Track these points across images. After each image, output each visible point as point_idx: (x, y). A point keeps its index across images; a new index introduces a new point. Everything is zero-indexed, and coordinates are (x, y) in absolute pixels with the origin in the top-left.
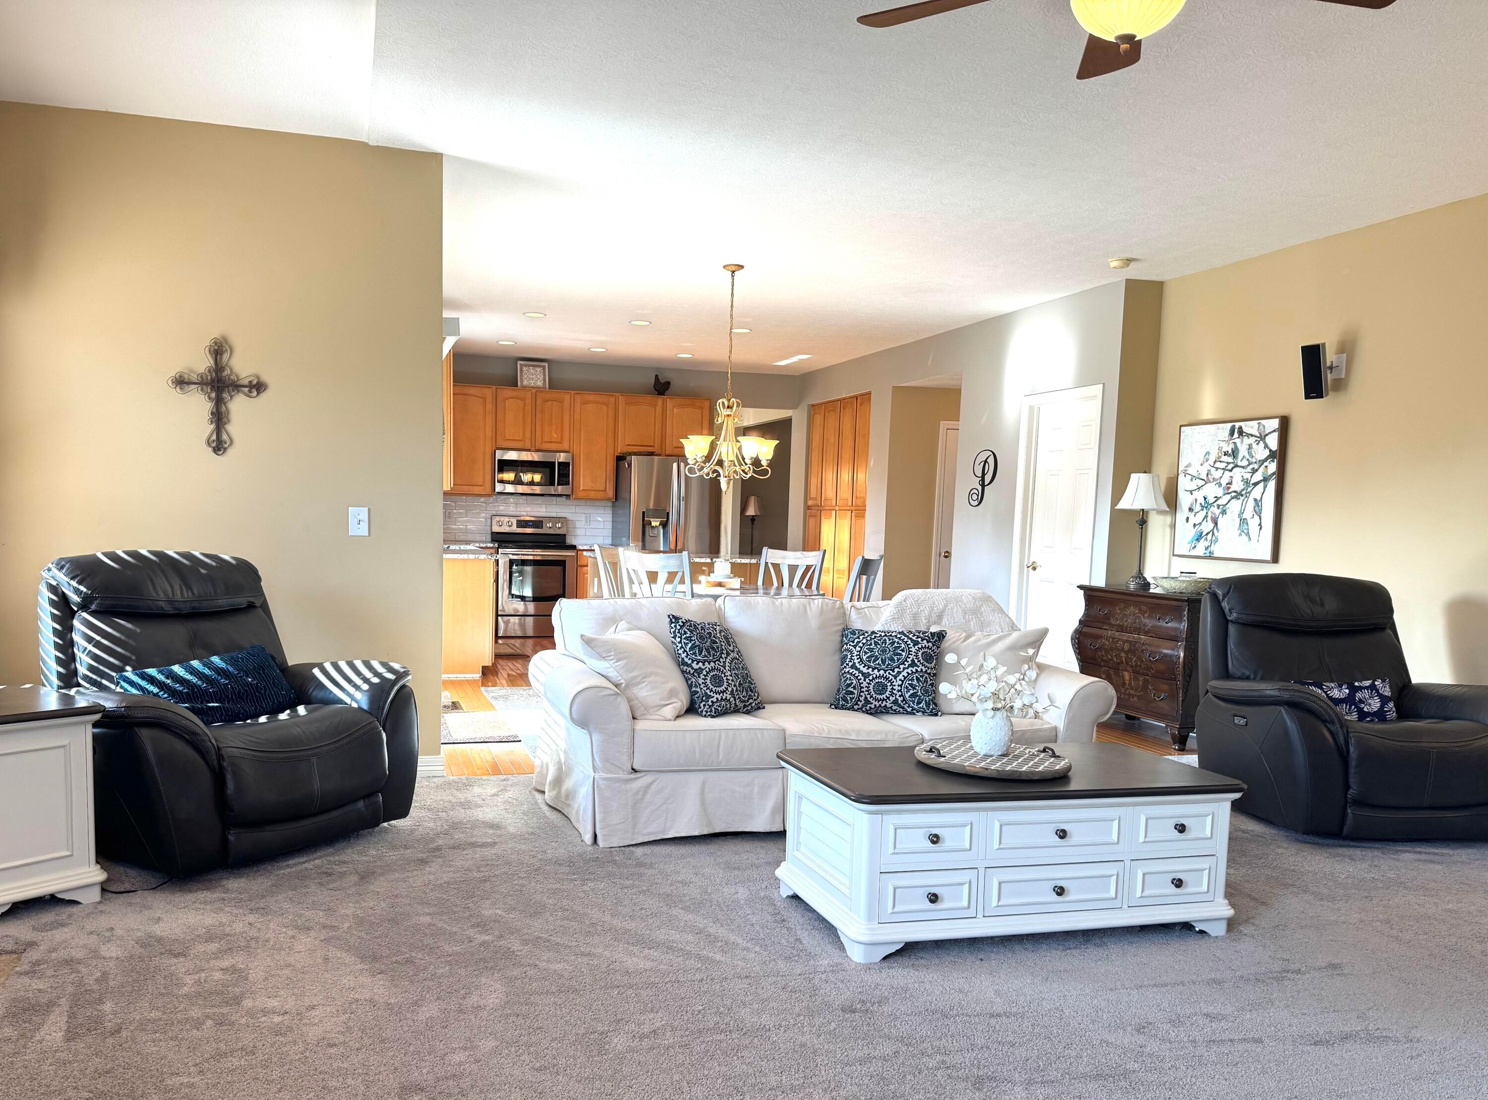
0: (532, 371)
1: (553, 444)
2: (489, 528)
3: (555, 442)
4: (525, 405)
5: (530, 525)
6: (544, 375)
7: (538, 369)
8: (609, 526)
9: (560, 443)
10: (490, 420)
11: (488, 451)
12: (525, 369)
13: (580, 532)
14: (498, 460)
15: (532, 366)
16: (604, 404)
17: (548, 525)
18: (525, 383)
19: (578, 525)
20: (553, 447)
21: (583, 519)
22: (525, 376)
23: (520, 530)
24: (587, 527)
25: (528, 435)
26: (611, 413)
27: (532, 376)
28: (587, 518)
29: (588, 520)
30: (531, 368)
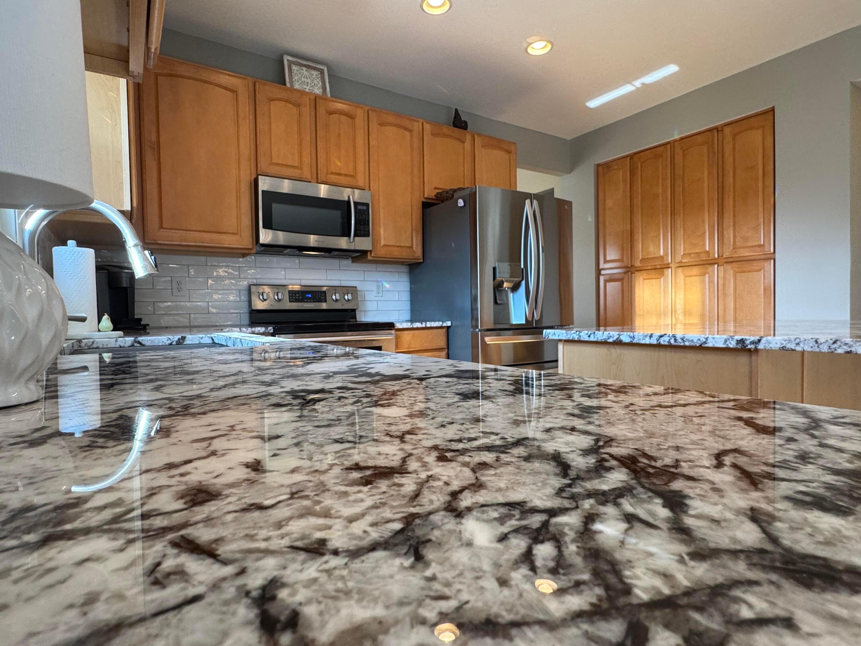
0: (305, 73)
1: (341, 177)
2: (246, 305)
3: (345, 175)
4: (300, 115)
5: (309, 298)
6: (323, 82)
7: (315, 73)
8: (406, 296)
9: (352, 176)
10: (246, 131)
11: (246, 177)
12: (294, 68)
13: (370, 306)
14: (263, 191)
15: (305, 66)
16: (406, 129)
17: (334, 297)
18: (297, 86)
19: (369, 296)
20: (342, 180)
21: (375, 288)
22: (296, 78)
23: (295, 306)
24: (377, 299)
25: (307, 159)
26: (416, 144)
27: (306, 80)
28: (378, 287)
29: (380, 289)
30: (304, 69)
